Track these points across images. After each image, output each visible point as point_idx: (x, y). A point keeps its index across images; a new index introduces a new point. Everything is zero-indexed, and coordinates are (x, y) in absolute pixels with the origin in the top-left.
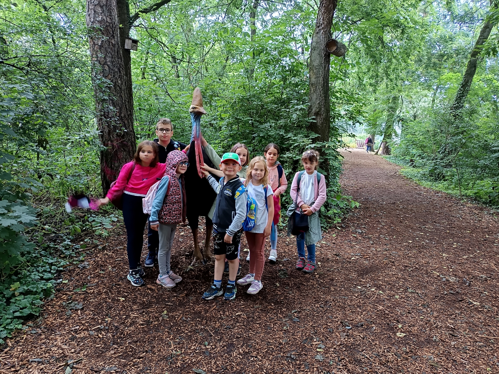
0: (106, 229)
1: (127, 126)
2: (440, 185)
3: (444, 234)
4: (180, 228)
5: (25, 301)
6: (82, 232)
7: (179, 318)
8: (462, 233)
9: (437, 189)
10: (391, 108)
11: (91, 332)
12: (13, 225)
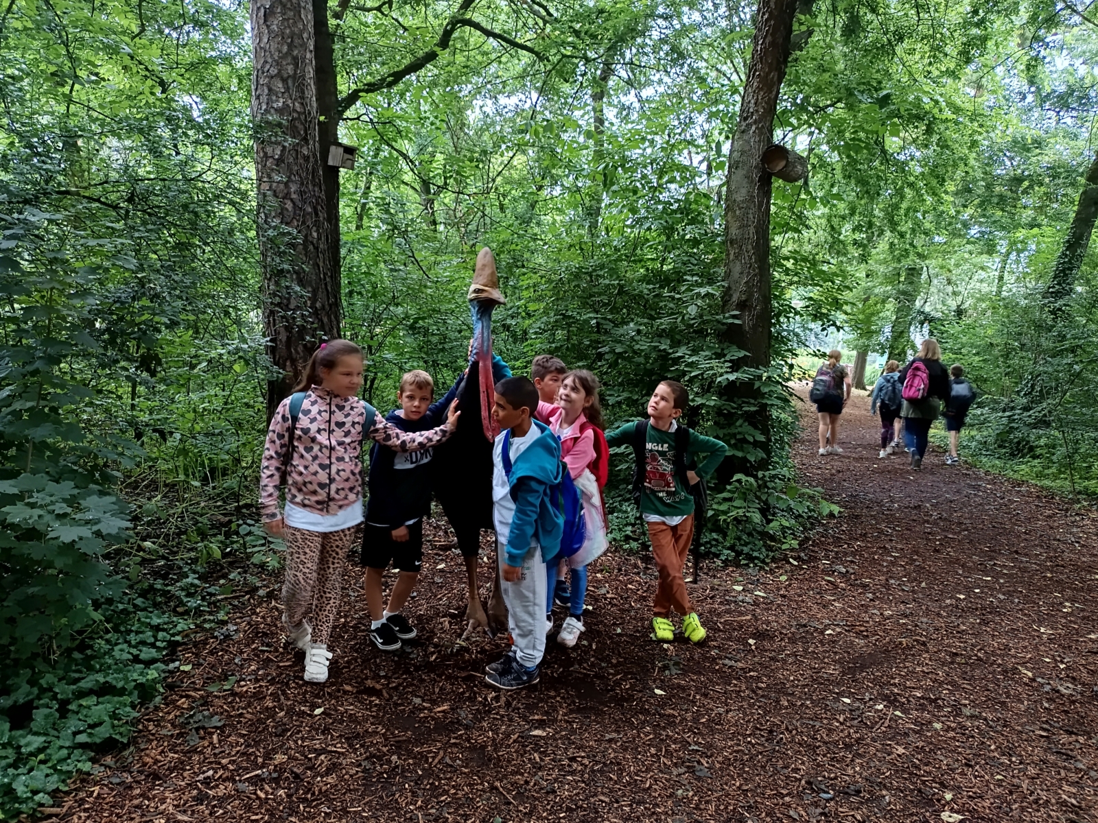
0: (275, 553)
1: (327, 329)
2: (1023, 467)
3: (1039, 580)
4: (436, 554)
5: (98, 709)
6: (223, 558)
7: (436, 761)
8: (1082, 581)
9: (1015, 476)
10: (904, 293)
11: (240, 786)
12: (81, 539)
